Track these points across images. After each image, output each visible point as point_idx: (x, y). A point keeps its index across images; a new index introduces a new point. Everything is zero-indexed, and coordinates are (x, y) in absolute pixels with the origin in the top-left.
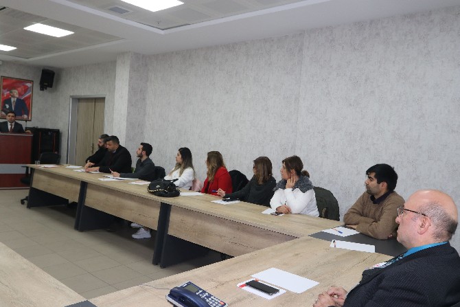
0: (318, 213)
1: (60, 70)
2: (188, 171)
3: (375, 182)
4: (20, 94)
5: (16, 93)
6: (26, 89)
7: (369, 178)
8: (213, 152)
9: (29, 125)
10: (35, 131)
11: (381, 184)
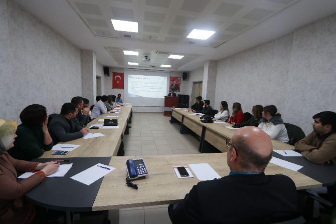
0: (288, 139)
1: (189, 72)
2: (225, 112)
3: (319, 125)
4: (176, 83)
5: (175, 82)
6: (178, 80)
7: (315, 121)
8: (237, 103)
9: (179, 93)
10: (180, 96)
11: (325, 126)
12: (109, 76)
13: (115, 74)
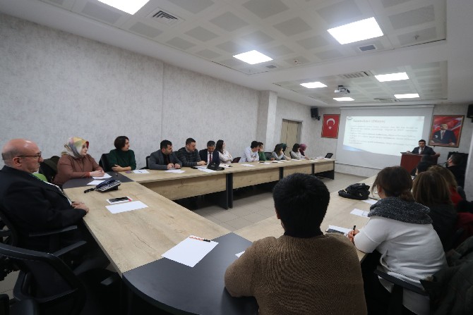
5: (445, 126)
12: (319, 119)
13: (326, 117)
